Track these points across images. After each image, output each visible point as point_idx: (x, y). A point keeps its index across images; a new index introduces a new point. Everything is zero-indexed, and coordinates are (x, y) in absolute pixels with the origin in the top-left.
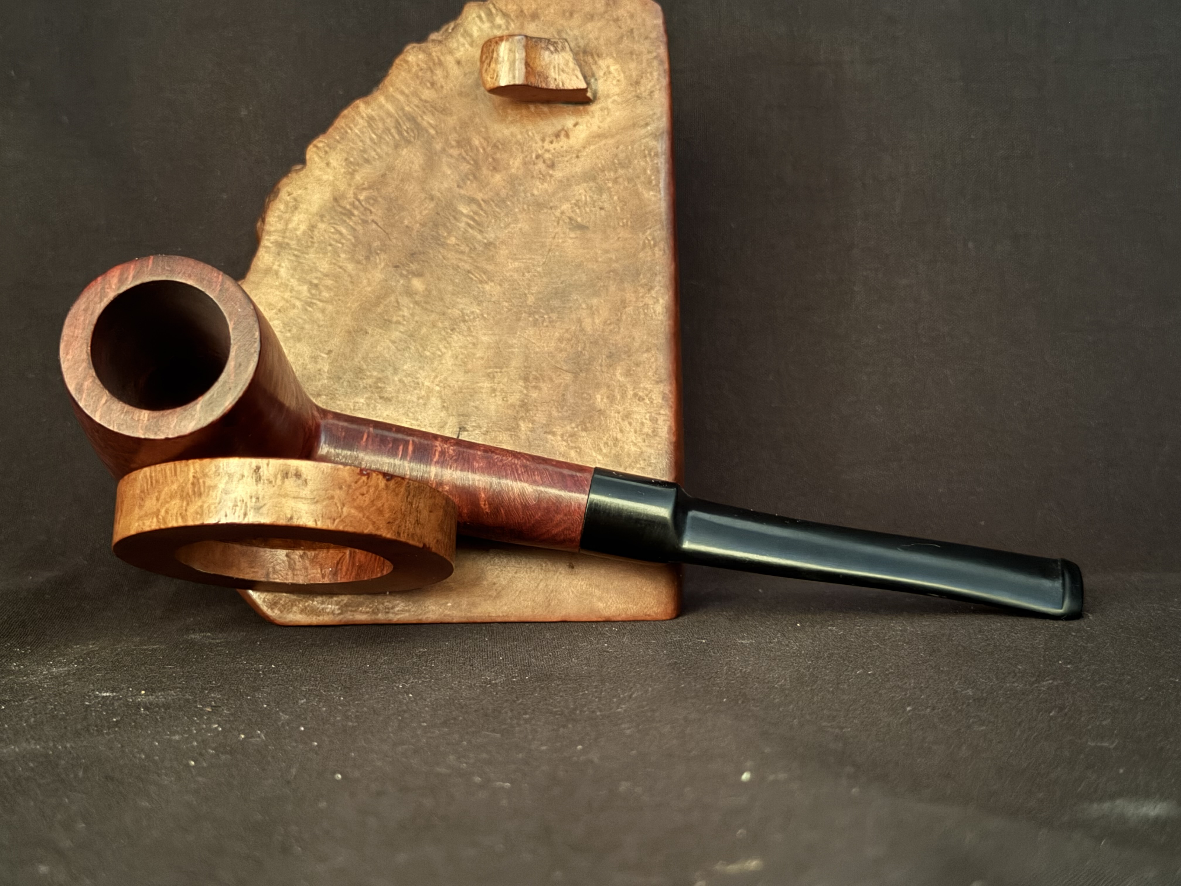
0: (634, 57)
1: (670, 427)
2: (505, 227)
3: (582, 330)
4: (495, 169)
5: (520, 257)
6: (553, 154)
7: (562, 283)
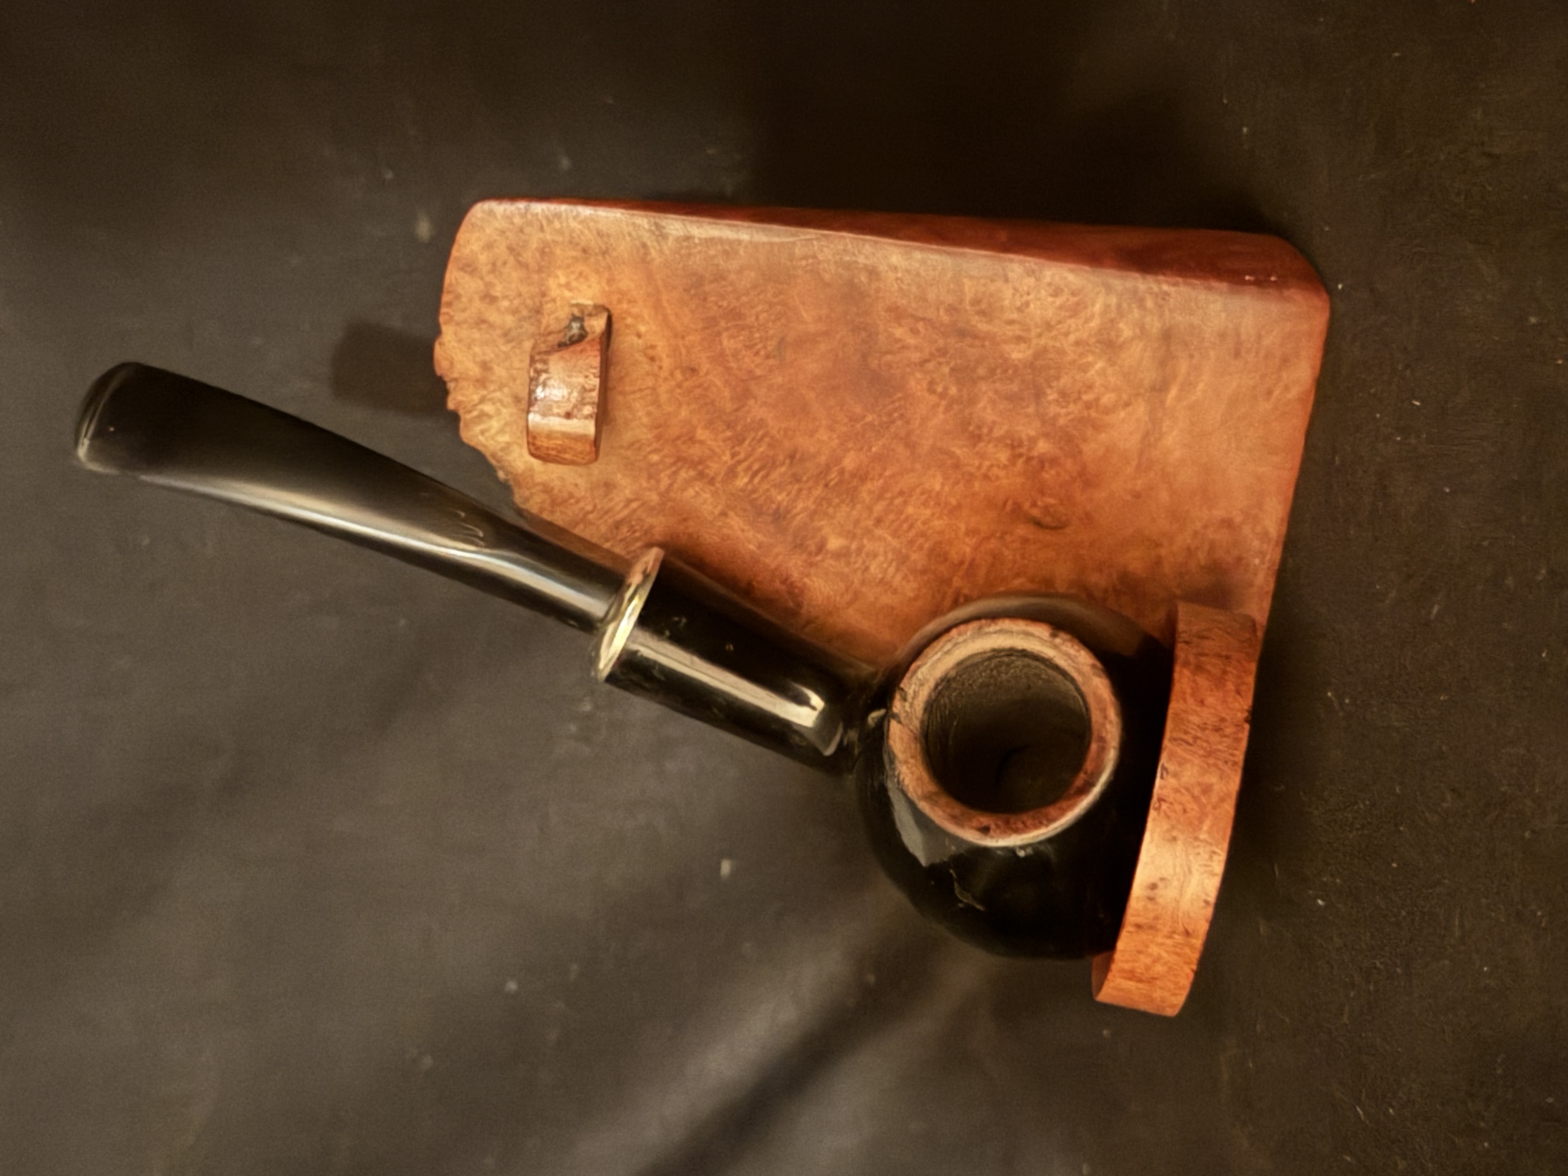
1: (1072, 271)
6: (677, 368)
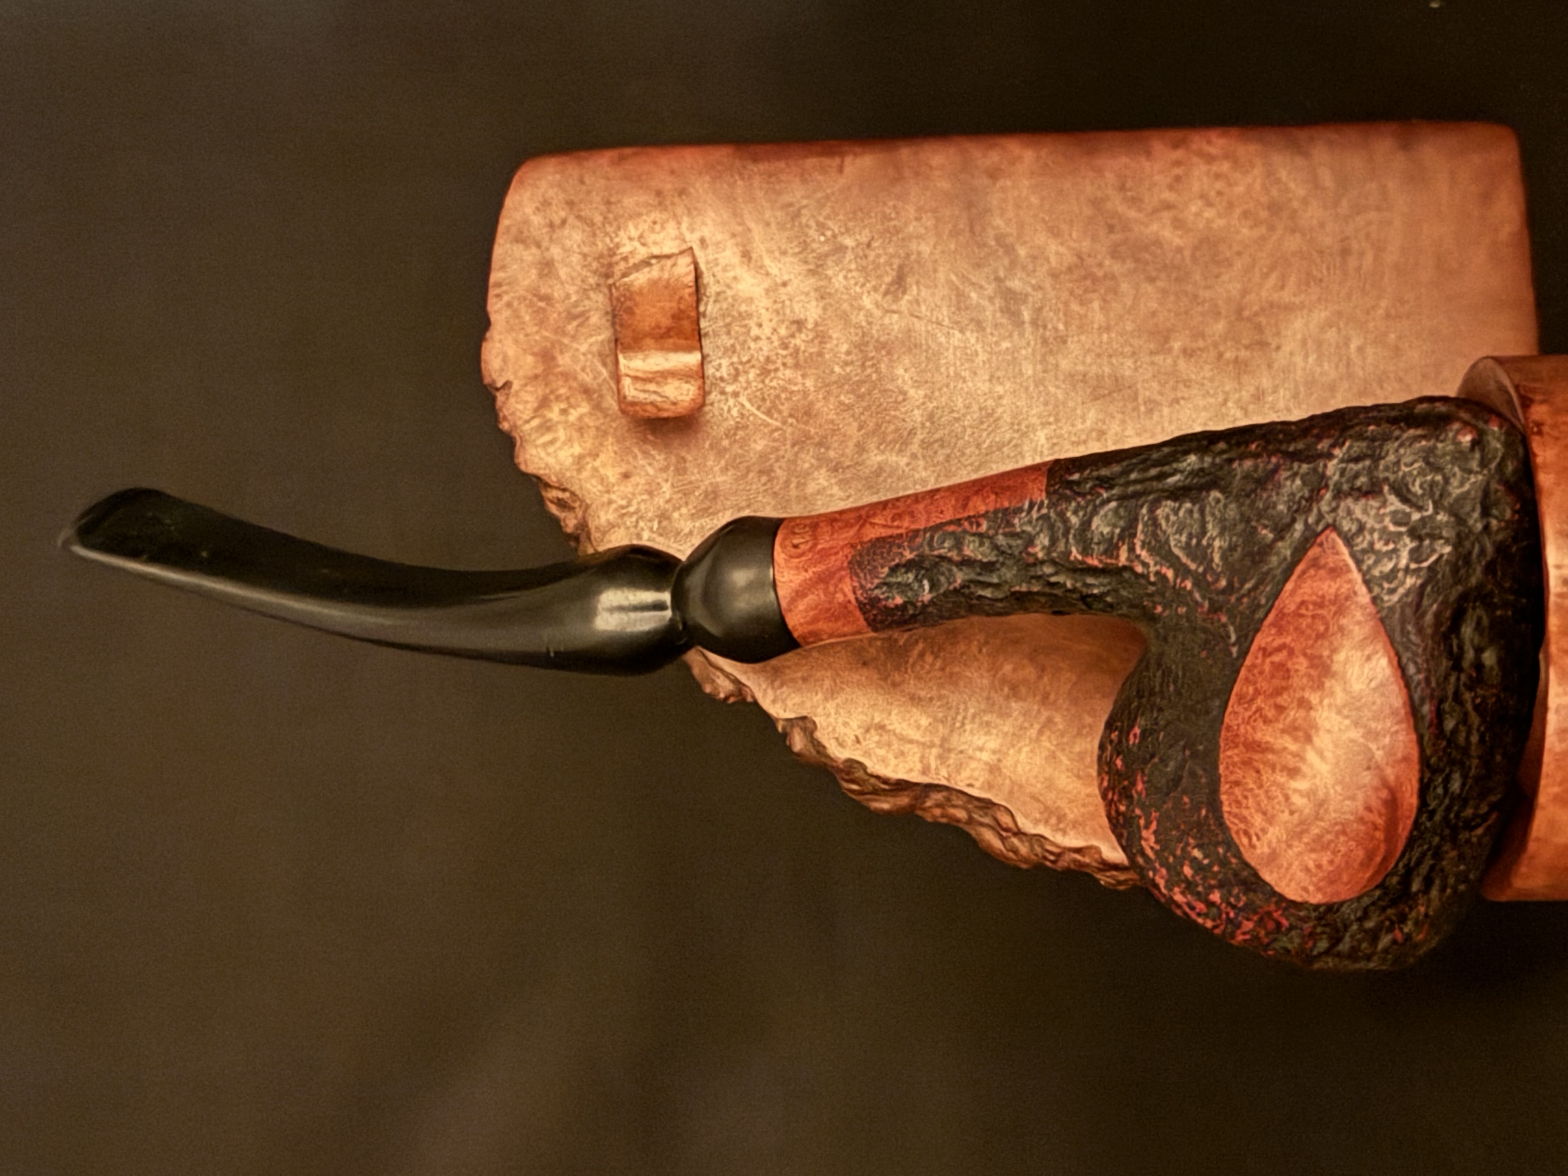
0: (613, 199)
1: (1217, 136)
2: (905, 393)
3: (1070, 270)
4: (808, 413)
5: (952, 369)
6: (783, 322)
7: (993, 303)
